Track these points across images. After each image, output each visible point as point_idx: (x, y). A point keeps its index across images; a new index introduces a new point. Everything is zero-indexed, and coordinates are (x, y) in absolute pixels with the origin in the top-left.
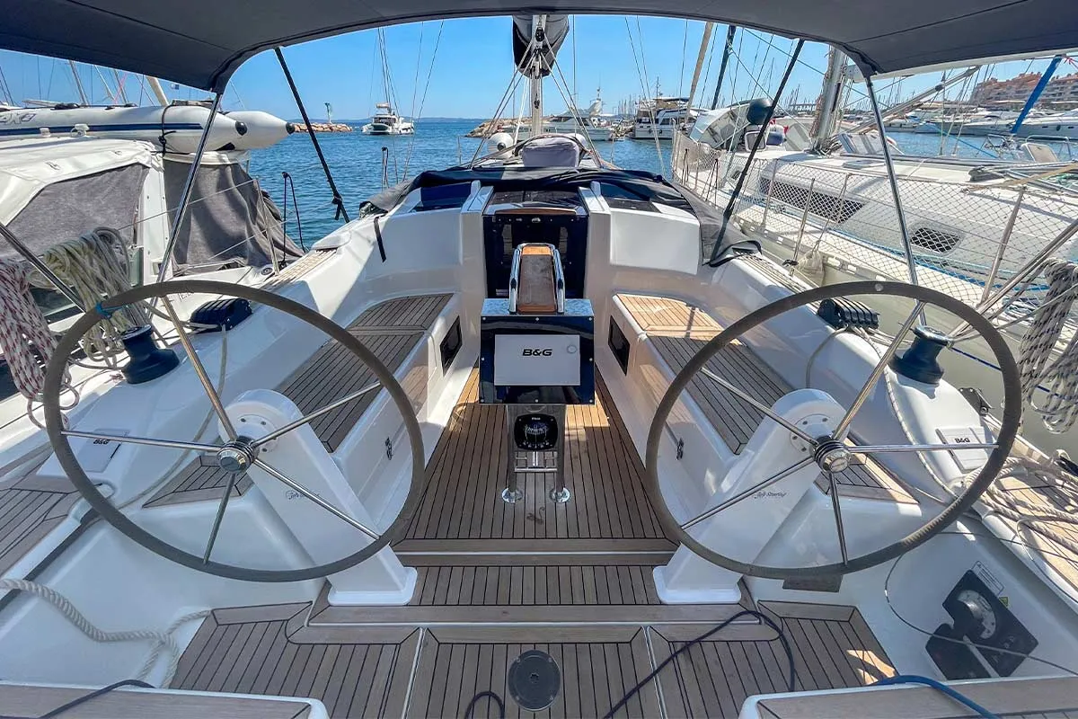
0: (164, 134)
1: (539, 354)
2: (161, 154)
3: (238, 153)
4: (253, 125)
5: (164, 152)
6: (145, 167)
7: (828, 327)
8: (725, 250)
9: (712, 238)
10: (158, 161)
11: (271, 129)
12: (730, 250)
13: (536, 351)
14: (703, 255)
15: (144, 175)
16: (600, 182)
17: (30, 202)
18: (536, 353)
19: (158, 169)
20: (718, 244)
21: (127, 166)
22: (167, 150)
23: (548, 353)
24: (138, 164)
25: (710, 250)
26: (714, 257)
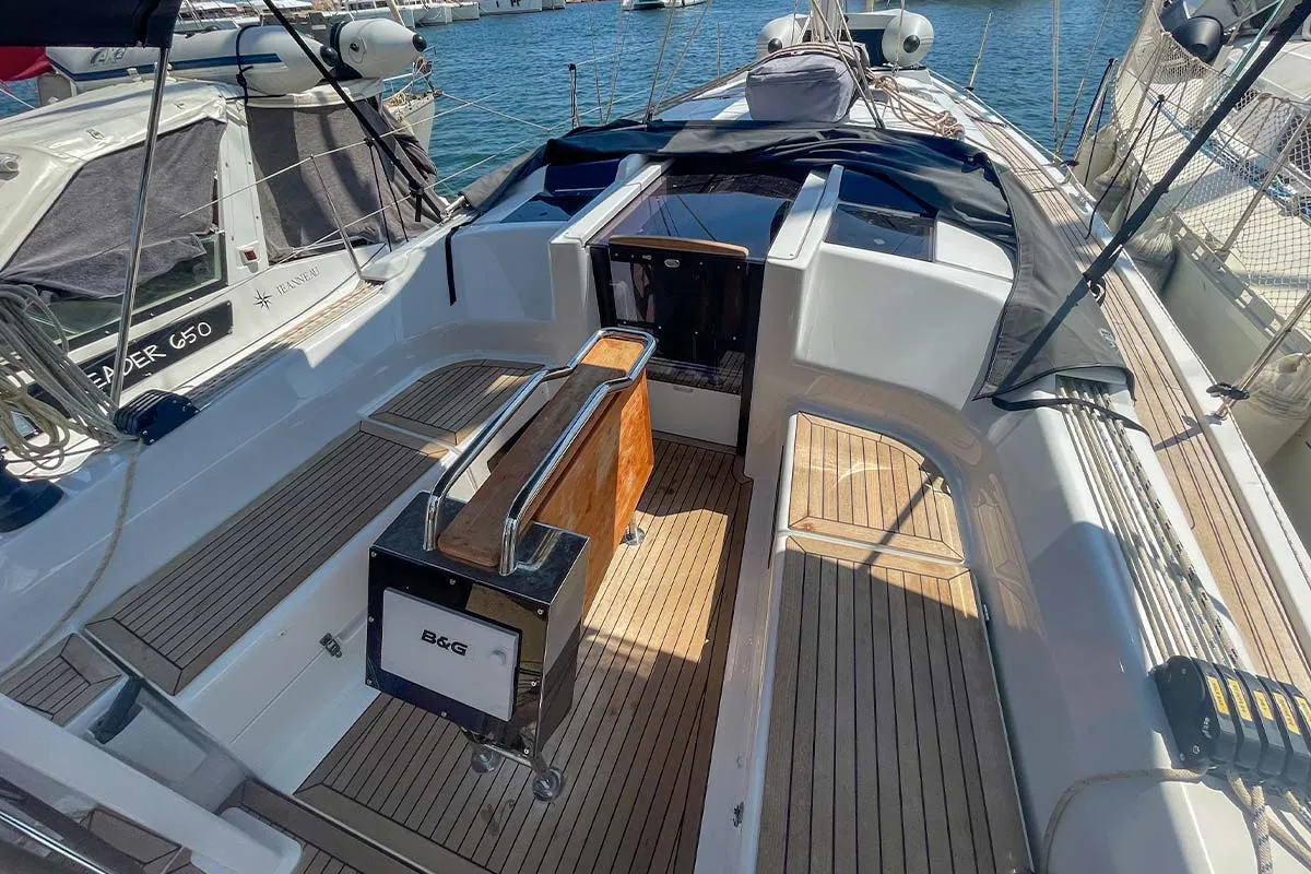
0: (242, 71)
1: (446, 646)
2: (241, 102)
3: (369, 81)
4: (371, 41)
5: (246, 98)
6: (218, 123)
7: (1159, 738)
8: (1036, 380)
9: (1021, 339)
10: (238, 110)
11: (394, 46)
12: (1052, 378)
13: (442, 639)
14: (987, 374)
15: (219, 134)
16: (846, 167)
17: (67, 186)
18: (442, 642)
19: (239, 123)
20: (1027, 359)
21: (194, 124)
22: (249, 94)
23: (461, 649)
24: (208, 119)
25: (1006, 365)
26: (1008, 385)
